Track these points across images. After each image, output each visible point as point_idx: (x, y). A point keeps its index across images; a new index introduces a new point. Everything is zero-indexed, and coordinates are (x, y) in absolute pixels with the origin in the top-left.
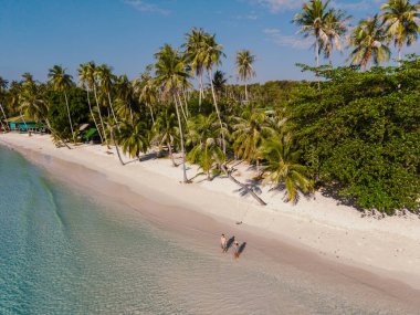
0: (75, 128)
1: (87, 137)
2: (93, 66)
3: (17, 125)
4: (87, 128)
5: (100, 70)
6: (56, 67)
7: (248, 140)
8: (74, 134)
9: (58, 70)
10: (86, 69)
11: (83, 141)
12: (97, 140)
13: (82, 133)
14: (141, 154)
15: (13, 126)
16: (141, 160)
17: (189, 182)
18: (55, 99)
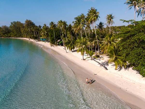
0: (57, 41)
1: (59, 43)
2: (61, 21)
3: (42, 39)
4: (60, 41)
5: (63, 23)
6: (52, 22)
7: (106, 47)
8: (56, 42)
9: (52, 23)
10: (59, 22)
11: (58, 45)
12: (62, 45)
13: (59, 42)
14: (73, 50)
15: (41, 39)
16: (72, 52)
17: (84, 60)
18: (52, 32)
